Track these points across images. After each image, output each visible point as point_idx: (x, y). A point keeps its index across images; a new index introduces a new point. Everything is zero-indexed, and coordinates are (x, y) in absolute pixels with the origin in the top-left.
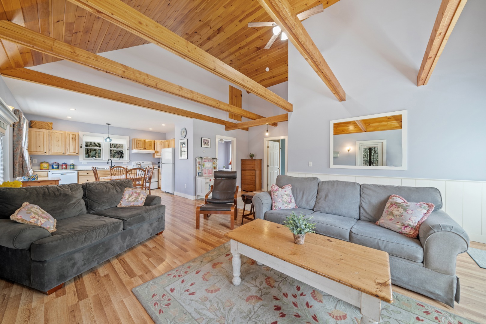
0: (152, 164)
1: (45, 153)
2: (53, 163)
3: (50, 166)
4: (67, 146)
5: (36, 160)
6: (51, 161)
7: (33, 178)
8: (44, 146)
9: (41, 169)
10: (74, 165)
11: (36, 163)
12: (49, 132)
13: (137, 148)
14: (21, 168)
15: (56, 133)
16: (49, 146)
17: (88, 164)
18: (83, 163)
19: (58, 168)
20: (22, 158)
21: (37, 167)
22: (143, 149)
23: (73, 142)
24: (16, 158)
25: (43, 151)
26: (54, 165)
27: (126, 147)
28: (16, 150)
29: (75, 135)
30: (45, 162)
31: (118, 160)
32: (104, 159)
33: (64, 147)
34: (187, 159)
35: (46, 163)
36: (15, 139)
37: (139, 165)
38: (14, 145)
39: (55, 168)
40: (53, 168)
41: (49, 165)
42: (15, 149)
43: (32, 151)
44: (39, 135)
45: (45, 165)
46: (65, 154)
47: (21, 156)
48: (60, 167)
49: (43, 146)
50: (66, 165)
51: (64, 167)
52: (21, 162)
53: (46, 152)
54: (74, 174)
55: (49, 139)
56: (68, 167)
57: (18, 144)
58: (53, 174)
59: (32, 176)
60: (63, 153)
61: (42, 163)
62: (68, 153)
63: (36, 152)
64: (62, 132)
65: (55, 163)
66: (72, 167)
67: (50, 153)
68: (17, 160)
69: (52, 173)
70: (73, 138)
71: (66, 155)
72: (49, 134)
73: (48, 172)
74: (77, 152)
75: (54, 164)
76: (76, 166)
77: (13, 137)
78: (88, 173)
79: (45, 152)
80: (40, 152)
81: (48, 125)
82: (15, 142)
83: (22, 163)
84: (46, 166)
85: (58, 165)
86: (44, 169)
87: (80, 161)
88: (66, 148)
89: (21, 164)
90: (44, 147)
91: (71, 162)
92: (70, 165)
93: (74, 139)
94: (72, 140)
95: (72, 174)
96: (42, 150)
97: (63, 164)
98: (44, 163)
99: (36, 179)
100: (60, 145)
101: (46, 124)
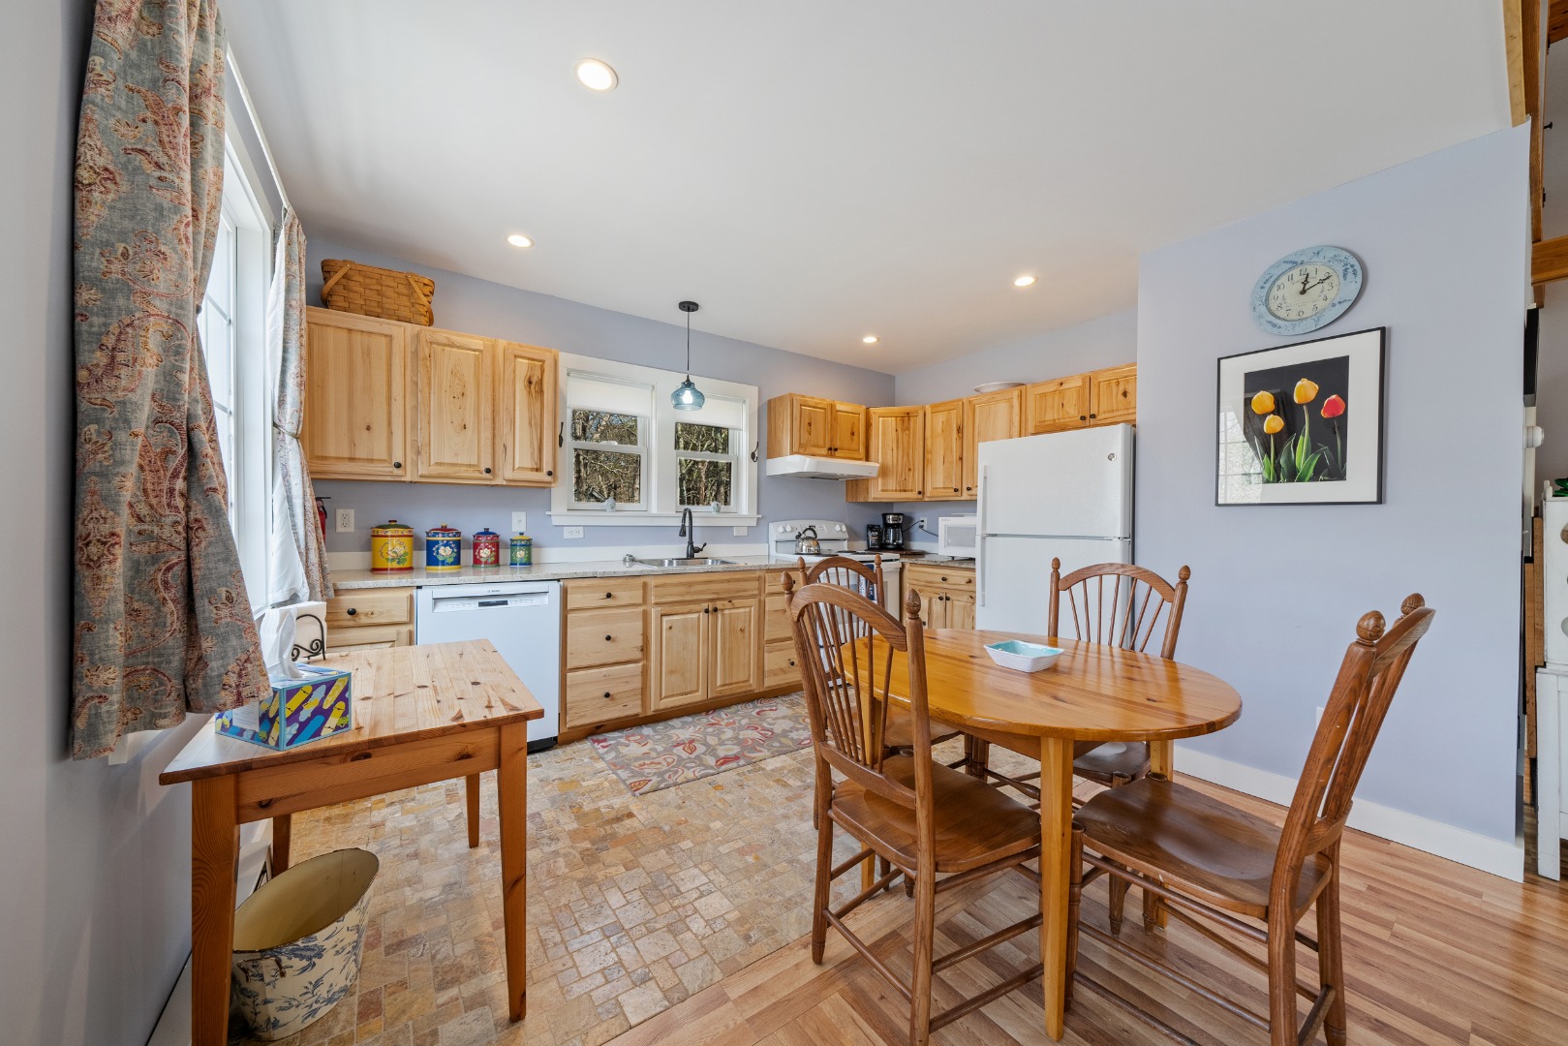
0: (847, 536)
1: (397, 471)
2: (436, 531)
3: (420, 549)
4: (504, 429)
5: (352, 512)
6: (425, 520)
7: (304, 716)
8: (390, 424)
9: (376, 570)
10: (528, 545)
11: (352, 529)
12: (417, 337)
13: (801, 448)
14: (173, 613)
15: (452, 345)
16: (414, 426)
17: (594, 535)
18: (567, 534)
19: (457, 561)
20: (180, 484)
21: (356, 559)
22: (824, 451)
23: (529, 405)
24: (104, 475)
25: (384, 456)
26: (437, 542)
27: (742, 443)
28: (101, 358)
29: (543, 362)
30: (393, 524)
31: (714, 514)
32: (654, 510)
33: (486, 435)
34: (1380, 500)
35: (400, 531)
36: (96, 212)
37: (811, 542)
38: (84, 296)
39: (443, 563)
40: (432, 560)
41: (417, 545)
42: (93, 358)
43: (332, 452)
44: (367, 353)
45: (395, 546)
46: (495, 476)
47: (167, 453)
48: (467, 555)
49: (386, 424)
50: (496, 545)
51: (485, 553)
52: (167, 532)
53: (401, 461)
54: (545, 599)
55: (416, 384)
56: (505, 555)
57: (126, 287)
58: (442, 607)
59: (291, 693)
60: (483, 468)
61: (381, 532)
62: (506, 474)
63: (352, 459)
64: (478, 343)
65: (444, 529)
66: (521, 554)
67: (423, 470)
68: (110, 500)
69: (436, 600)
70: (530, 383)
71: (499, 481)
72: (415, 353)
73: (414, 591)
74: (547, 466)
75: (439, 538)
76: (539, 547)
77: (74, 184)
78: (609, 596)
79: (398, 466)
80: (371, 461)
81: (412, 293)
82: (91, 261)
83: (179, 541)
84: (400, 550)
85: (458, 544)
86: (390, 565)
87: (556, 521)
88: (497, 440)
89: (176, 557)
90: (390, 433)
91: (515, 524)
92: (513, 545)
93: (534, 386)
94: (525, 392)
95: (536, 601)
96: (380, 452)
97: (479, 534)
98: (390, 531)
99: (333, 720)
100: (470, 422)
101: (403, 289)
